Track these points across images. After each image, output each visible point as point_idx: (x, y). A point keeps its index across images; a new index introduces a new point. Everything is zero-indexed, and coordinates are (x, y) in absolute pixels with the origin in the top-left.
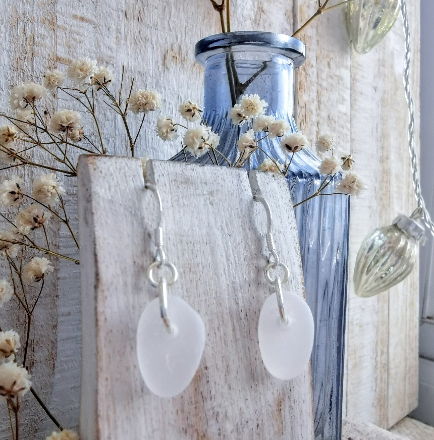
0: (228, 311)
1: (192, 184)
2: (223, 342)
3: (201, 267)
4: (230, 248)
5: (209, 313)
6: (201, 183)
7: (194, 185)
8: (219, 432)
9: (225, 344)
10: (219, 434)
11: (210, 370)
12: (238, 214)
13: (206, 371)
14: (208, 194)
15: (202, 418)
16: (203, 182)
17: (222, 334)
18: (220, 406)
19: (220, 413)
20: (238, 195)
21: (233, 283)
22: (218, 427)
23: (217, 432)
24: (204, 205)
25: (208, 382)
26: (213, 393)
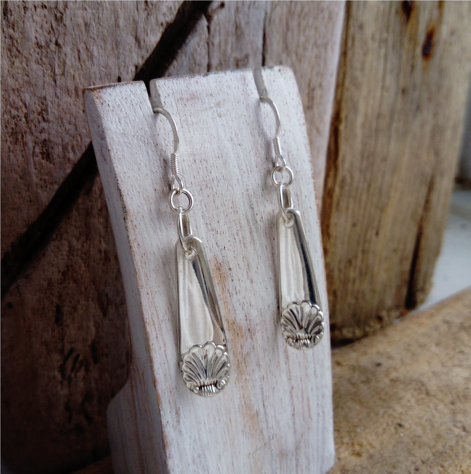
0: (244, 217)
1: (198, 99)
2: (242, 244)
3: (216, 182)
4: (242, 158)
5: (227, 222)
6: (207, 95)
7: (200, 100)
8: (246, 318)
9: (244, 246)
10: (246, 320)
11: (234, 270)
12: (246, 121)
13: (230, 272)
14: (215, 106)
15: (231, 309)
16: (209, 94)
17: (241, 239)
18: (245, 297)
19: (245, 304)
20: (244, 101)
21: (247, 190)
22: (244, 314)
23: (244, 318)
24: (213, 118)
25: (233, 280)
26: (238, 288)
